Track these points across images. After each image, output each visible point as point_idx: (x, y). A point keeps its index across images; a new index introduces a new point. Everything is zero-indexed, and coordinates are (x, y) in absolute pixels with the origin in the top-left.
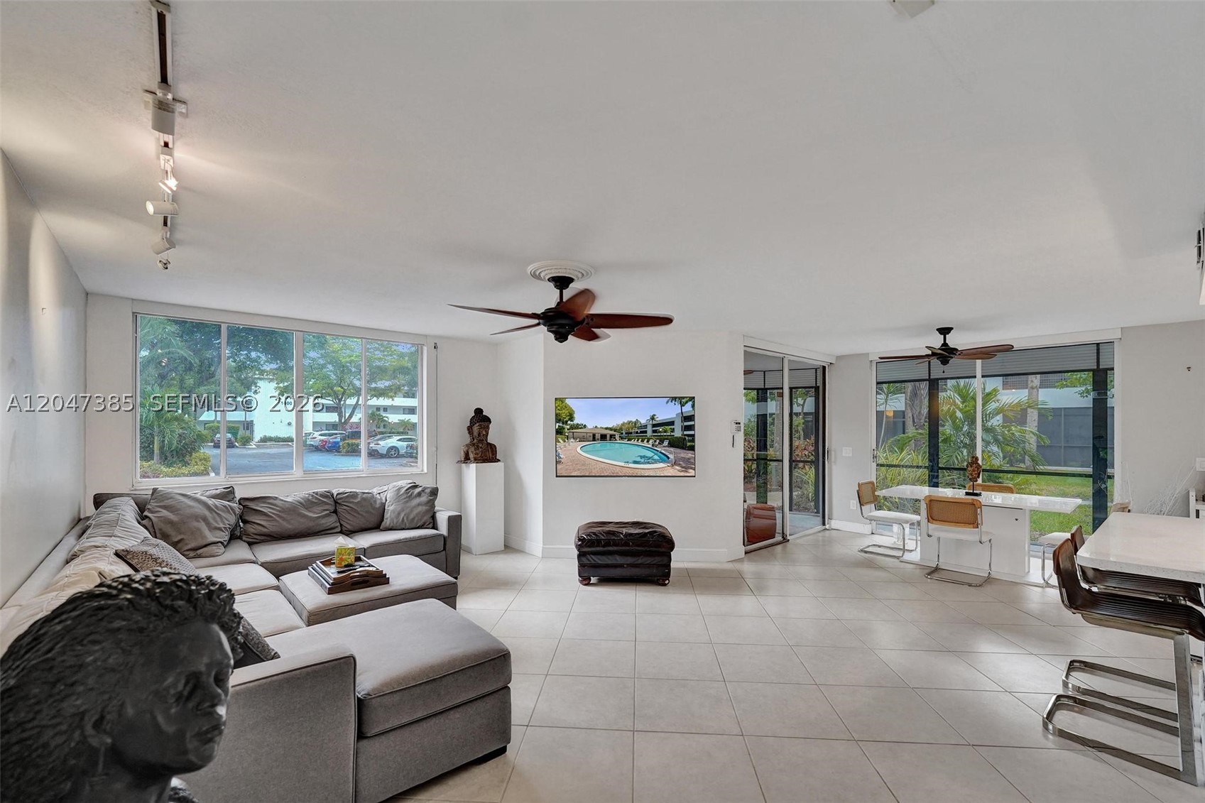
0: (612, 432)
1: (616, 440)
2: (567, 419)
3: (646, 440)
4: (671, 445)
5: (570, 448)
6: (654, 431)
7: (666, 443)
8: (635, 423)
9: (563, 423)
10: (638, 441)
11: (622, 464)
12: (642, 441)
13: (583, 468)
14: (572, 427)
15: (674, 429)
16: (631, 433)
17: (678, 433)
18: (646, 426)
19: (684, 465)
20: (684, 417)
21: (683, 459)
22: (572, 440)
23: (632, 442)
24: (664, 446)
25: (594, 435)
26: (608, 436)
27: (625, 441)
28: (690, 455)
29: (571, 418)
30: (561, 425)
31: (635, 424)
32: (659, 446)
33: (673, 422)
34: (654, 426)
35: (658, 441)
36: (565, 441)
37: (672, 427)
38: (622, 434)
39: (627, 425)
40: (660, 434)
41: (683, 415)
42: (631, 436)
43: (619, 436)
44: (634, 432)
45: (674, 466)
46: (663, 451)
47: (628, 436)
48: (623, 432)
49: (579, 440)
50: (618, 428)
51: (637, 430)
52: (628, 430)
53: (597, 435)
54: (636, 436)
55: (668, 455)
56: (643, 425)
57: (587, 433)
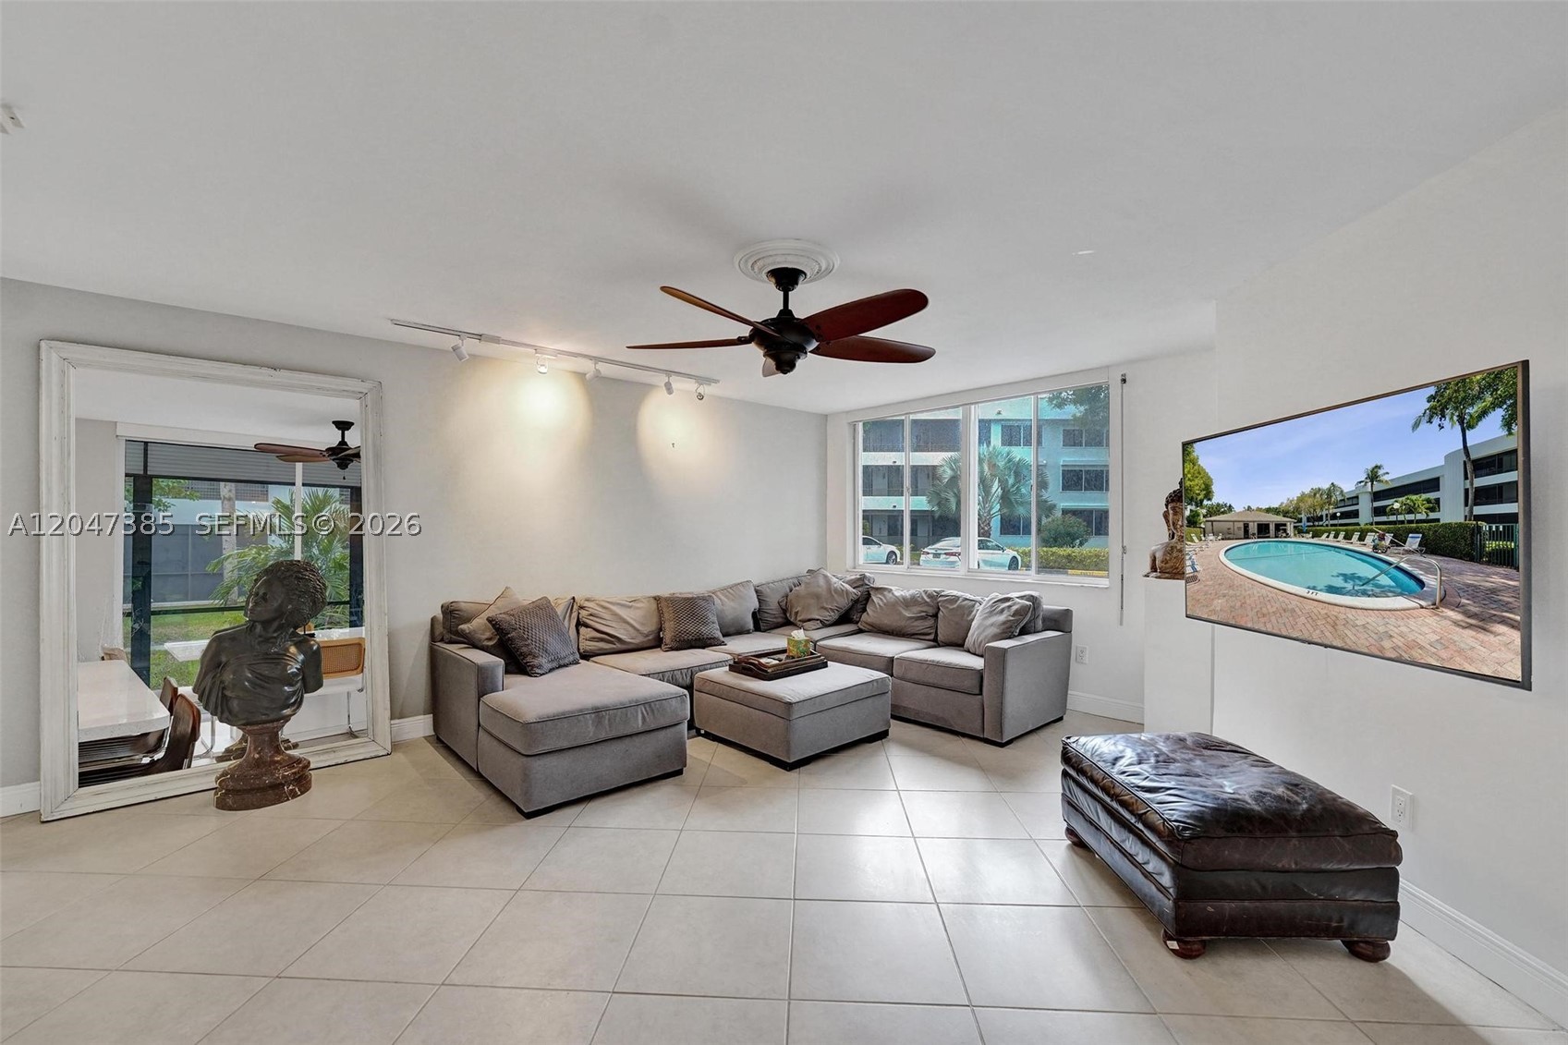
0: (1280, 519)
1: (1287, 536)
2: (1201, 497)
3: (1356, 536)
4: (1431, 548)
6: (1378, 511)
7: (1413, 542)
8: (1329, 493)
10: (1336, 537)
11: (1303, 591)
12: (1348, 538)
13: (1231, 592)
14: (1211, 512)
15: (1438, 501)
16: (1320, 518)
17: (1452, 512)
18: (1355, 499)
20: (1475, 463)
21: (1473, 591)
22: (1211, 537)
23: (1323, 540)
24: (1409, 552)
25: (1246, 526)
26: (1272, 527)
27: (1308, 538)
28: (1496, 579)
29: (1208, 495)
30: (1193, 508)
31: (1329, 496)
32: (1395, 550)
33: (1437, 479)
34: (1377, 496)
35: (1389, 537)
36: (1201, 540)
37: (1432, 496)
38: (1300, 520)
39: (1310, 501)
40: (1393, 518)
41: (1473, 456)
42: (1322, 526)
43: (1295, 527)
44: (1327, 515)
45: (1441, 609)
46: (1403, 565)
47: (1314, 526)
48: (1302, 516)
49: (1220, 538)
50: (1291, 509)
51: (1335, 511)
52: (1314, 510)
53: (1251, 524)
54: (1332, 525)
55: (1421, 577)
56: (1348, 497)
57: (1234, 522)
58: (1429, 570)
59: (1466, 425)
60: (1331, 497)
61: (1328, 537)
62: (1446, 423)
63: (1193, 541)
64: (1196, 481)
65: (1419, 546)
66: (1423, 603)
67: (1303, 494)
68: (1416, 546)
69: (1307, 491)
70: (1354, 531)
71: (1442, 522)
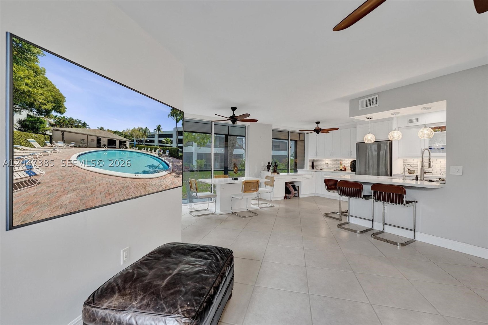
0: (122, 138)
1: (126, 148)
2: (49, 106)
3: (153, 150)
4: (171, 155)
5: (54, 156)
6: (160, 142)
7: (167, 153)
9: (40, 112)
10: (147, 150)
11: (133, 175)
12: (151, 150)
13: (82, 186)
14: (60, 123)
15: (172, 141)
16: (141, 141)
17: (174, 145)
18: (153, 136)
19: (177, 172)
20: (178, 132)
21: (177, 167)
22: (61, 144)
23: (142, 151)
24: (166, 156)
25: (99, 140)
26: (117, 143)
27: (136, 150)
28: (180, 163)
29: (59, 106)
31: (145, 132)
32: (163, 155)
33: (172, 134)
34: (160, 136)
35: (162, 151)
36: (45, 145)
37: (171, 139)
38: (133, 141)
39: (137, 132)
40: (163, 145)
41: (178, 130)
42: (142, 145)
43: (130, 144)
44: (144, 140)
45: (172, 173)
46: (165, 160)
47: (139, 144)
48: (134, 139)
49: (72, 145)
50: (129, 134)
51: (147, 139)
52: (139, 137)
53: (103, 139)
54: (146, 145)
55: (169, 164)
56: (151, 134)
57: (88, 135)
58: (170, 162)
59: (177, 122)
60: (146, 133)
61: (144, 150)
62: (174, 119)
63: (29, 145)
64: (40, 91)
65: (169, 154)
66: (169, 172)
67: (134, 129)
68: (168, 154)
69: (136, 128)
70: (153, 148)
71: (173, 147)
